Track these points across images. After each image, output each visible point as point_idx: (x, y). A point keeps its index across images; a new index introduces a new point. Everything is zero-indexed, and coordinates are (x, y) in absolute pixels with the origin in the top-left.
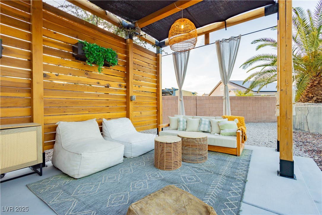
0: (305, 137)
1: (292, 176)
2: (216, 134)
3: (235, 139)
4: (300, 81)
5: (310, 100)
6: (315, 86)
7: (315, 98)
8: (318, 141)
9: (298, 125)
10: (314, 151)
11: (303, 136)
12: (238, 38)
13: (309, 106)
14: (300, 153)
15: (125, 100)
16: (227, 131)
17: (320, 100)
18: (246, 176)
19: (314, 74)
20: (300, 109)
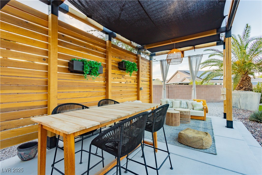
0: (238, 111)
1: (232, 127)
2: (191, 109)
3: (203, 112)
4: (235, 78)
5: (241, 89)
6: (244, 80)
7: (244, 88)
8: (245, 114)
9: (234, 104)
10: (243, 118)
11: (237, 111)
12: (201, 56)
13: (241, 93)
14: (236, 120)
15: (136, 90)
16: (198, 108)
17: (247, 89)
18: (212, 128)
19: (244, 73)
20: (235, 94)
